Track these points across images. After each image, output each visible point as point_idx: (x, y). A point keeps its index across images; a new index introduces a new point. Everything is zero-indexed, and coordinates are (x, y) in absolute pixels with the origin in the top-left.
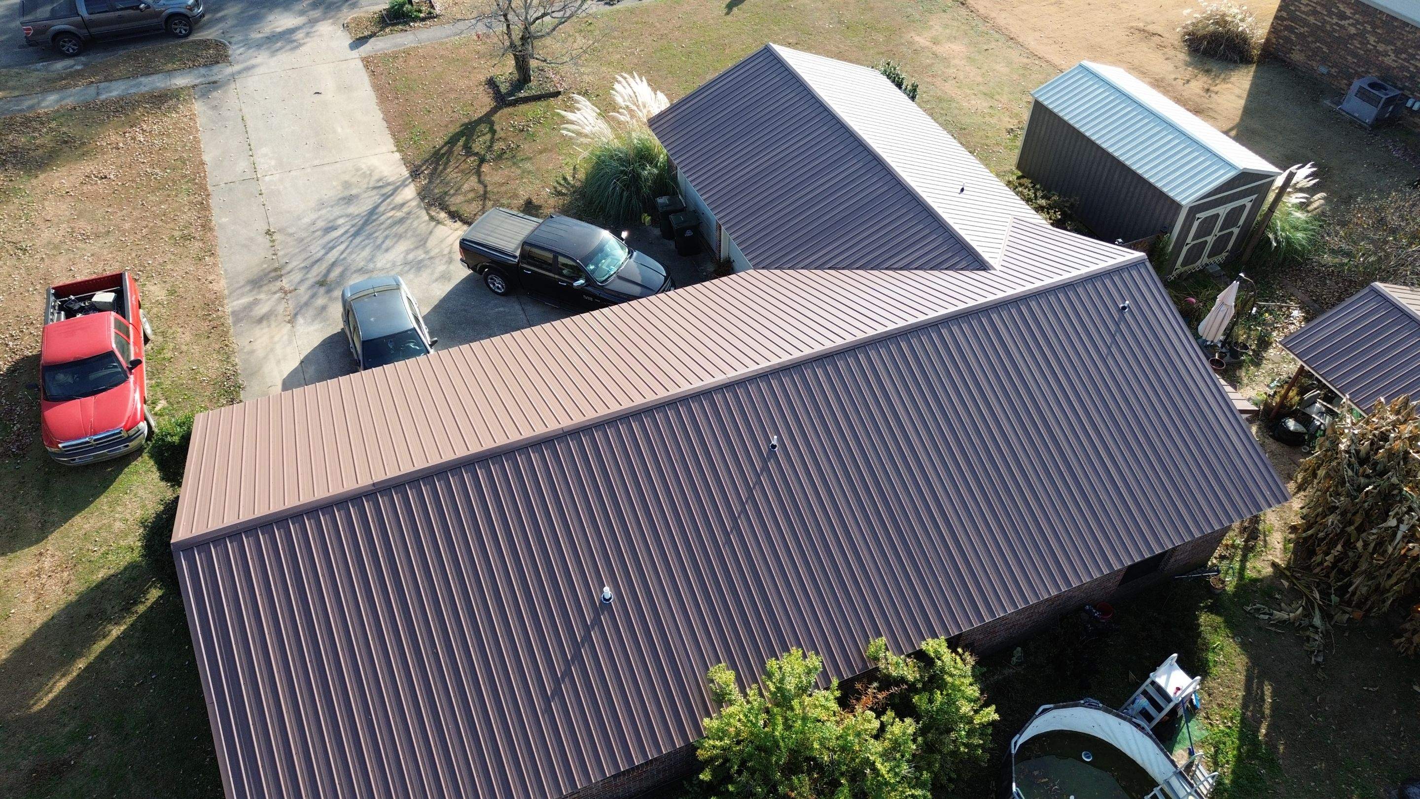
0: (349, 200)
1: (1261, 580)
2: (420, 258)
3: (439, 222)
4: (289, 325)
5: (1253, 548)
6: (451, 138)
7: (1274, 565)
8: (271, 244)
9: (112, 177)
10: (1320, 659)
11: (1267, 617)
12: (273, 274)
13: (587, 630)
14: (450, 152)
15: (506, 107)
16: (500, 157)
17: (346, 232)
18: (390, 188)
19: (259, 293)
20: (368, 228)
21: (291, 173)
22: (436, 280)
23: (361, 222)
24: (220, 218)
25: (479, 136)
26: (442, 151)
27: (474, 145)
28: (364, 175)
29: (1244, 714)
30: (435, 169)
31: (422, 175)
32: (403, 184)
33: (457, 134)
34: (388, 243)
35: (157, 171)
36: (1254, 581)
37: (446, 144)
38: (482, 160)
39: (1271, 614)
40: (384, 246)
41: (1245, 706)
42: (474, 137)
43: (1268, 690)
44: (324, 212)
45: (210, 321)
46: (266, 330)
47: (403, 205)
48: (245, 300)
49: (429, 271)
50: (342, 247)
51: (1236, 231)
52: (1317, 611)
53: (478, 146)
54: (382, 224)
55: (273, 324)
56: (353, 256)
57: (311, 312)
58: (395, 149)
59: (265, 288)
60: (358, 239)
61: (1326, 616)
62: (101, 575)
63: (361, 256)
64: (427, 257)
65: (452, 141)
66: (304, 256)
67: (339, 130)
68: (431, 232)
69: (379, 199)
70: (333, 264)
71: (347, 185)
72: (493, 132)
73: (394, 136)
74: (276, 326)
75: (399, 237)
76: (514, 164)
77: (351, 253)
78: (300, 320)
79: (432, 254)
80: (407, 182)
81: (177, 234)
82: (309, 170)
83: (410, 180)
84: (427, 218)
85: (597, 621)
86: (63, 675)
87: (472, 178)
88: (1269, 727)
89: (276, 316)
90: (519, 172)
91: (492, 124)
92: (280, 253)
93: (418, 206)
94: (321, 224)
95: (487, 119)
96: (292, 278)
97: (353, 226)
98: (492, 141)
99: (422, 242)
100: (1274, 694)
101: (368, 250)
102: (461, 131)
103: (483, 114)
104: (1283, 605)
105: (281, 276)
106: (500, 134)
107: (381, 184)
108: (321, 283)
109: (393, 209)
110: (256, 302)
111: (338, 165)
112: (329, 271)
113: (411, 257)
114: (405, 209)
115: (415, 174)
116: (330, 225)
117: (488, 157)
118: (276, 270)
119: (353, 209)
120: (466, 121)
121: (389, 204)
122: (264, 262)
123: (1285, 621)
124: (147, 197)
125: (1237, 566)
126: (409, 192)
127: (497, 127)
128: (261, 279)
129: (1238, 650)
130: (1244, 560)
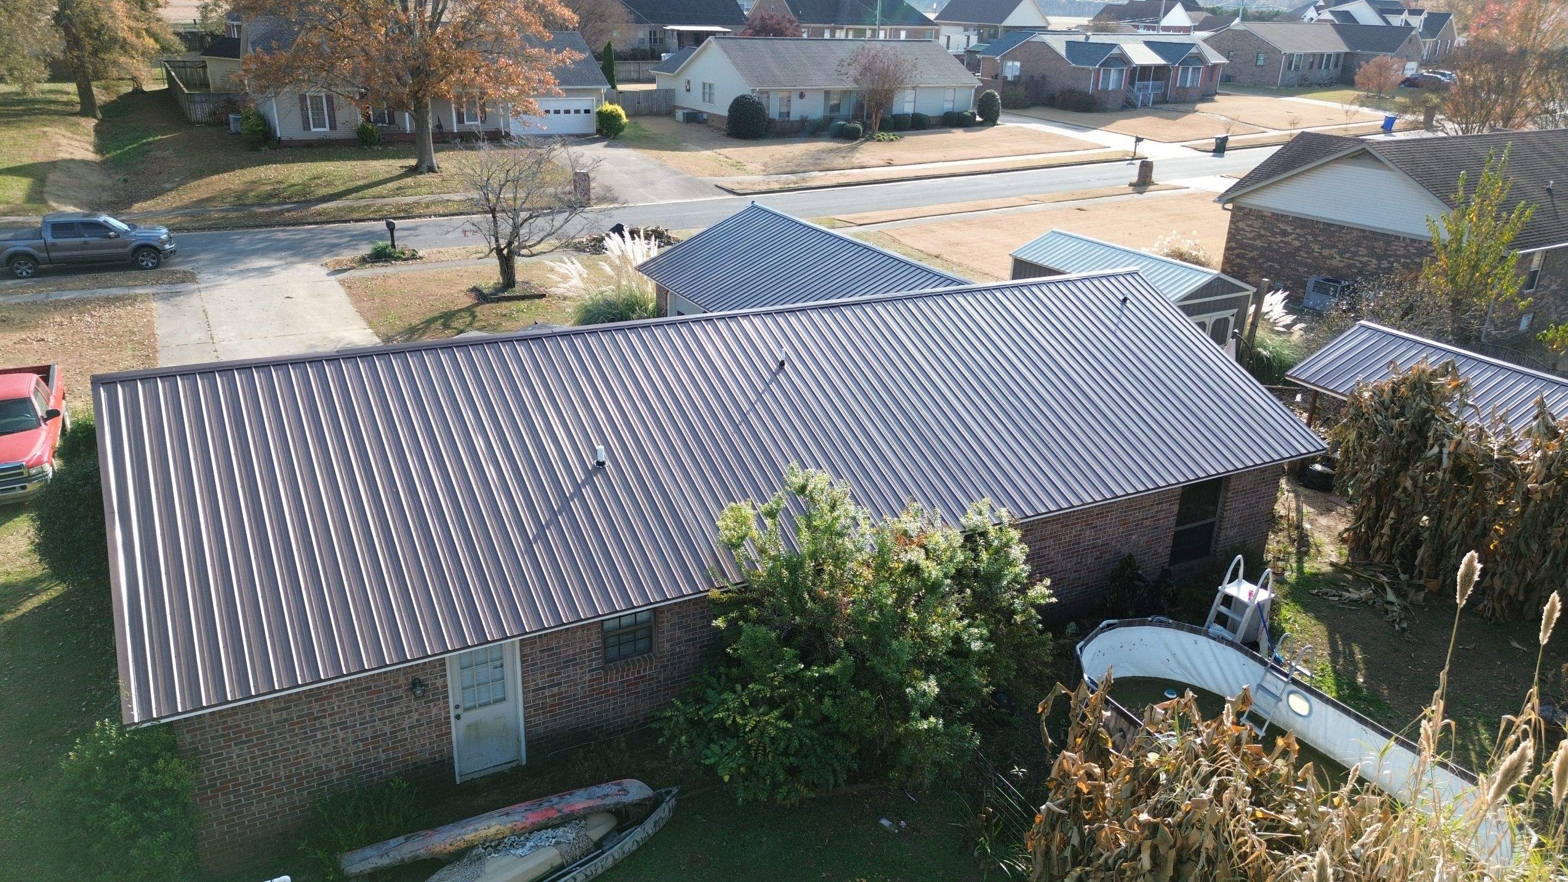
1: (1323, 574)
5: (1306, 553)
6: (428, 320)
7: (1332, 564)
9: (50, 340)
10: (1405, 625)
11: (1337, 599)
13: (577, 487)
14: (428, 327)
15: (488, 303)
21: (252, 339)
25: (458, 319)
26: (419, 326)
27: (452, 323)
28: (332, 341)
29: (1334, 667)
30: (410, 337)
31: (395, 342)
33: (435, 318)
35: (103, 337)
36: (1315, 575)
37: (423, 323)
39: (1341, 596)
41: (1334, 661)
42: (454, 319)
43: (1357, 650)
52: (1388, 589)
53: (458, 323)
58: (369, 327)
61: (1399, 593)
65: (430, 321)
67: (308, 317)
71: (313, 346)
72: (473, 316)
73: (367, 320)
82: (272, 338)
83: (383, 344)
85: (589, 481)
88: (1365, 677)
91: (473, 312)
95: (469, 310)
98: (473, 321)
100: (1363, 651)
102: (440, 316)
103: (463, 307)
104: (1351, 590)
106: (481, 317)
111: (304, 336)
115: (388, 340)
120: (446, 311)
123: (1356, 601)
125: (1294, 565)
127: (478, 314)
129: (1313, 622)
130: (1300, 561)
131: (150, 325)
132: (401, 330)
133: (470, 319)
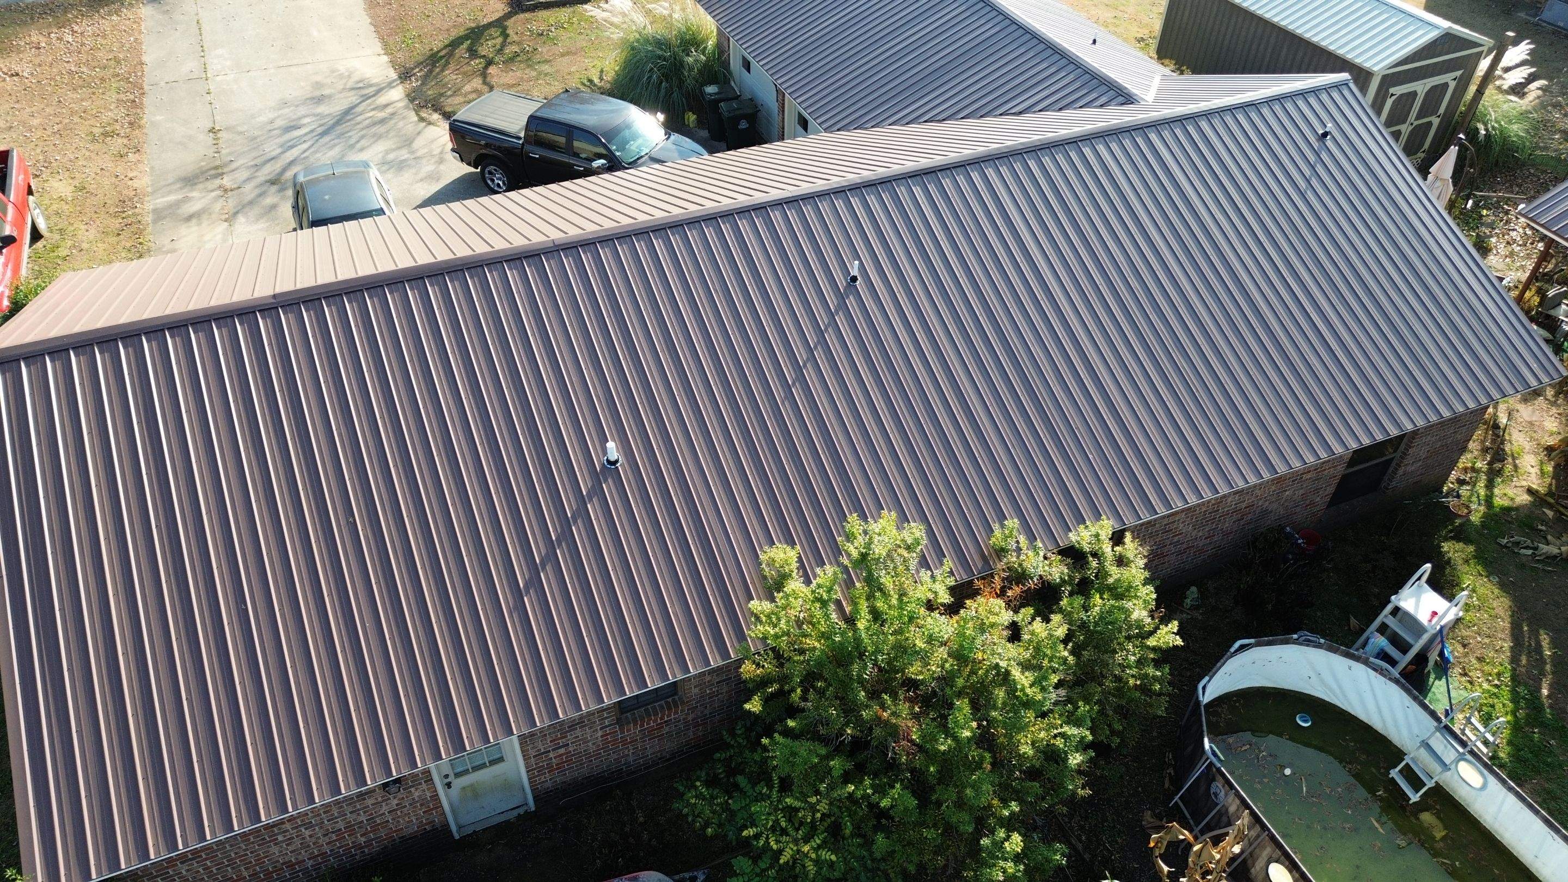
0: (320, 100)
1: (1517, 509)
2: (403, 158)
3: (430, 123)
4: (226, 224)
5: (1499, 472)
6: (452, 42)
7: (1530, 491)
8: (215, 142)
9: (25, 74)
11: (1530, 552)
12: (213, 172)
13: (582, 501)
14: (451, 54)
15: (522, 12)
16: (512, 59)
17: (312, 131)
18: (374, 88)
19: (191, 191)
20: (339, 127)
21: (250, 73)
22: (421, 180)
23: (331, 122)
24: (153, 115)
25: (487, 40)
26: (442, 54)
27: (480, 48)
28: (341, 76)
29: (1514, 670)
30: (431, 71)
31: (413, 78)
32: (390, 85)
33: (460, 37)
34: (363, 143)
35: (84, 69)
36: (1506, 510)
37: (446, 47)
38: (490, 63)
39: (1536, 549)
40: (358, 146)
41: (1514, 660)
42: (482, 41)
43: (1545, 640)
44: (286, 111)
45: (123, 218)
46: (194, 229)
47: (386, 106)
48: (172, 198)
49: (414, 171)
50: (305, 146)
51: (1436, 121)
53: (486, 48)
54: (358, 124)
55: (205, 223)
56: (318, 155)
57: (256, 210)
58: (383, 52)
59: (201, 186)
60: (326, 139)
63: (328, 155)
64: (413, 157)
65: (454, 44)
66: (254, 154)
67: (315, 33)
68: (419, 133)
69: (357, 100)
70: (292, 163)
71: (318, 85)
72: (506, 36)
73: (383, 39)
74: (209, 225)
75: (378, 137)
76: (529, 66)
77: (316, 152)
78: (241, 219)
79: (419, 154)
80: (395, 84)
81: (97, 131)
82: (272, 71)
83: (399, 82)
84: (416, 119)
85: (597, 491)
87: (475, 80)
88: (1551, 687)
89: (210, 214)
90: (534, 74)
91: (505, 29)
92: (224, 152)
93: (406, 107)
94: (280, 123)
95: (500, 24)
96: (236, 176)
97: (321, 125)
98: (503, 45)
99: (408, 142)
100: (1554, 644)
101: (337, 150)
102: (466, 35)
103: (494, 19)
104: (1549, 537)
105: (223, 174)
106: (513, 37)
107: (361, 85)
108: (273, 182)
109: (373, 110)
110: (186, 199)
111: (309, 66)
112: (284, 170)
113: (391, 156)
114: (389, 110)
115: (405, 76)
116: (292, 124)
117: (497, 59)
118: (216, 168)
119: (322, 109)
120: (473, 25)
121: (370, 105)
122: (202, 160)
123: (1555, 557)
124: (66, 95)
125: (1482, 492)
126: (397, 94)
127: (510, 31)
128: (196, 176)
129: (1496, 591)
130: (1490, 485)
131: (136, 48)
132: (421, 58)
133: (500, 40)
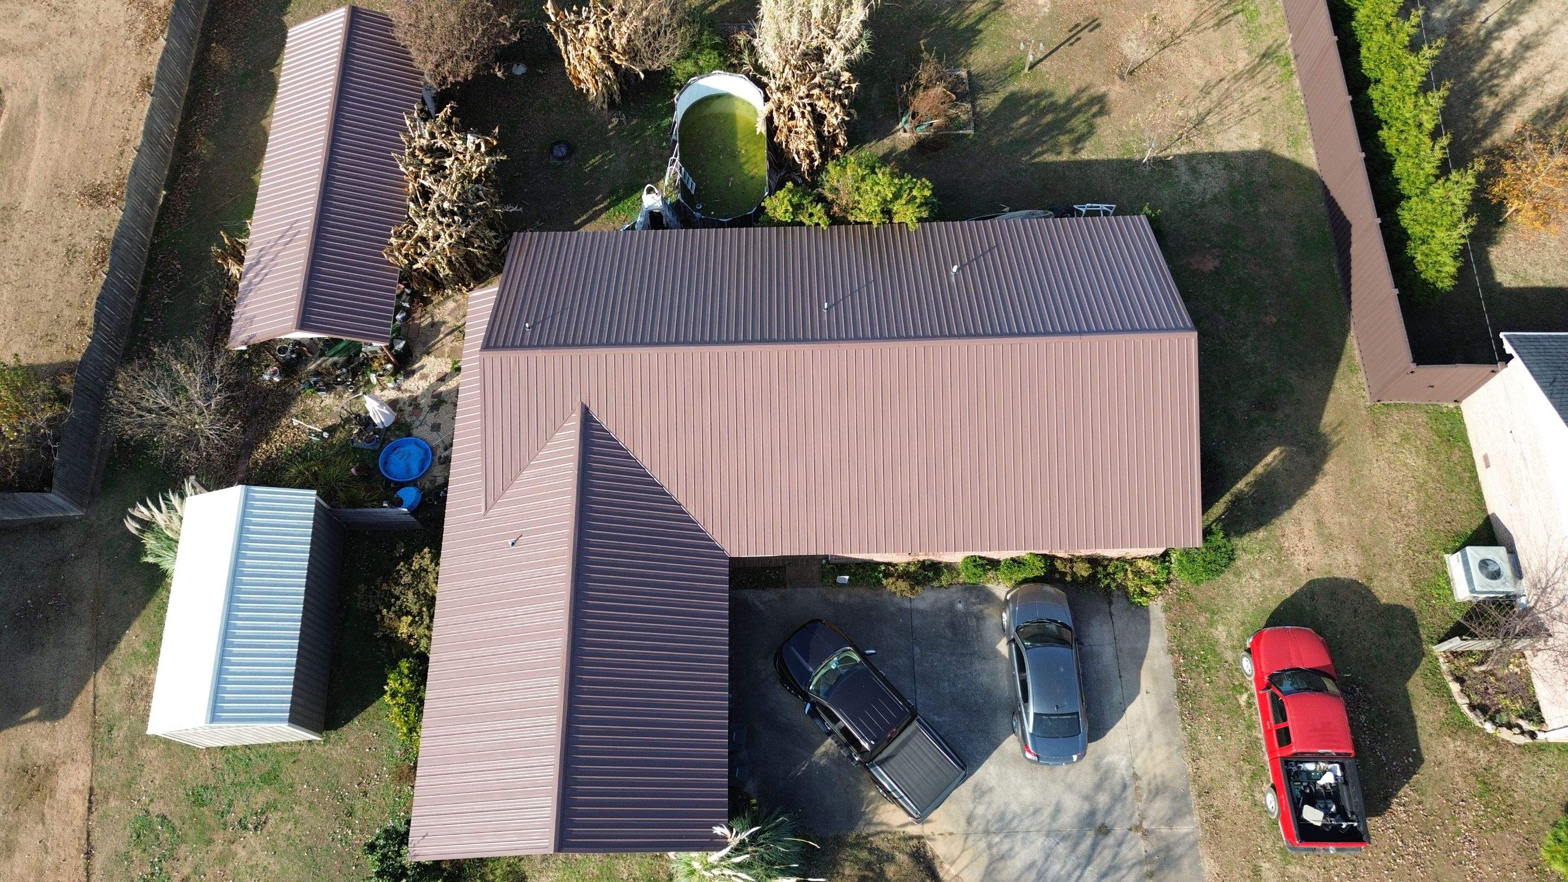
2: (998, 838)
4: (1136, 770)
12: (1155, 867)
19: (1166, 838)
22: (991, 791)
45: (1212, 806)
46: (1157, 770)
48: (1180, 829)
49: (992, 811)
55: (1151, 777)
57: (1112, 785)
59: (1161, 843)
62: (1262, 534)
74: (1148, 773)
86: (1268, 465)
89: (1149, 790)
108: (1104, 831)
110: (1169, 821)
